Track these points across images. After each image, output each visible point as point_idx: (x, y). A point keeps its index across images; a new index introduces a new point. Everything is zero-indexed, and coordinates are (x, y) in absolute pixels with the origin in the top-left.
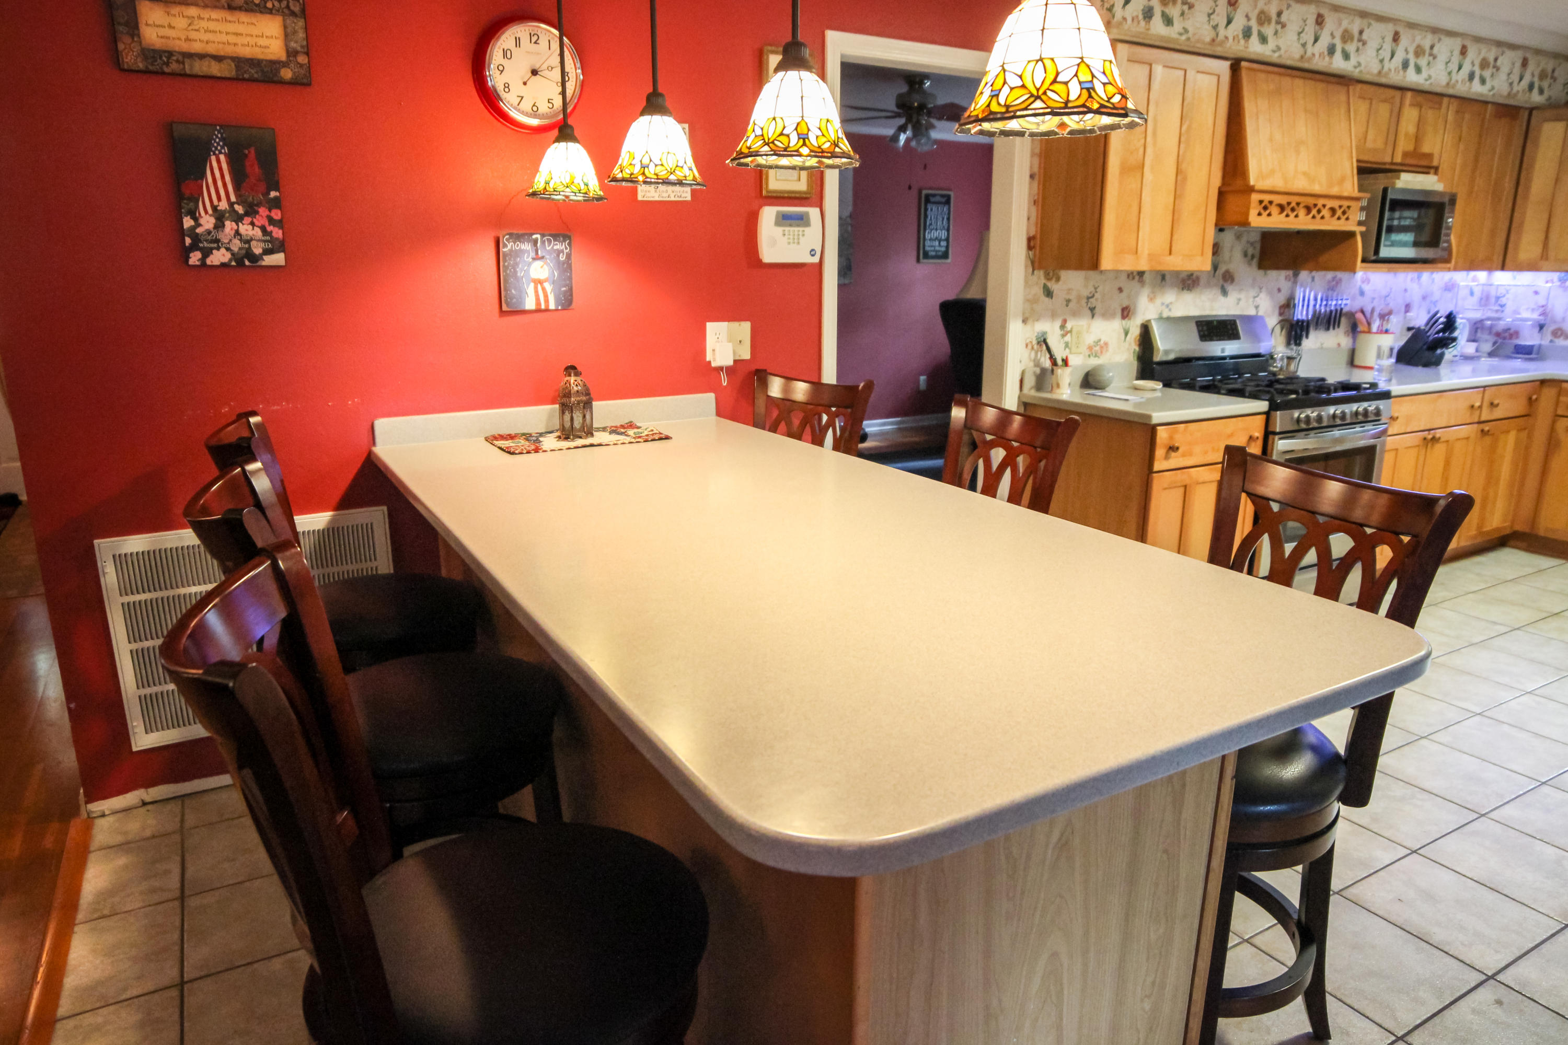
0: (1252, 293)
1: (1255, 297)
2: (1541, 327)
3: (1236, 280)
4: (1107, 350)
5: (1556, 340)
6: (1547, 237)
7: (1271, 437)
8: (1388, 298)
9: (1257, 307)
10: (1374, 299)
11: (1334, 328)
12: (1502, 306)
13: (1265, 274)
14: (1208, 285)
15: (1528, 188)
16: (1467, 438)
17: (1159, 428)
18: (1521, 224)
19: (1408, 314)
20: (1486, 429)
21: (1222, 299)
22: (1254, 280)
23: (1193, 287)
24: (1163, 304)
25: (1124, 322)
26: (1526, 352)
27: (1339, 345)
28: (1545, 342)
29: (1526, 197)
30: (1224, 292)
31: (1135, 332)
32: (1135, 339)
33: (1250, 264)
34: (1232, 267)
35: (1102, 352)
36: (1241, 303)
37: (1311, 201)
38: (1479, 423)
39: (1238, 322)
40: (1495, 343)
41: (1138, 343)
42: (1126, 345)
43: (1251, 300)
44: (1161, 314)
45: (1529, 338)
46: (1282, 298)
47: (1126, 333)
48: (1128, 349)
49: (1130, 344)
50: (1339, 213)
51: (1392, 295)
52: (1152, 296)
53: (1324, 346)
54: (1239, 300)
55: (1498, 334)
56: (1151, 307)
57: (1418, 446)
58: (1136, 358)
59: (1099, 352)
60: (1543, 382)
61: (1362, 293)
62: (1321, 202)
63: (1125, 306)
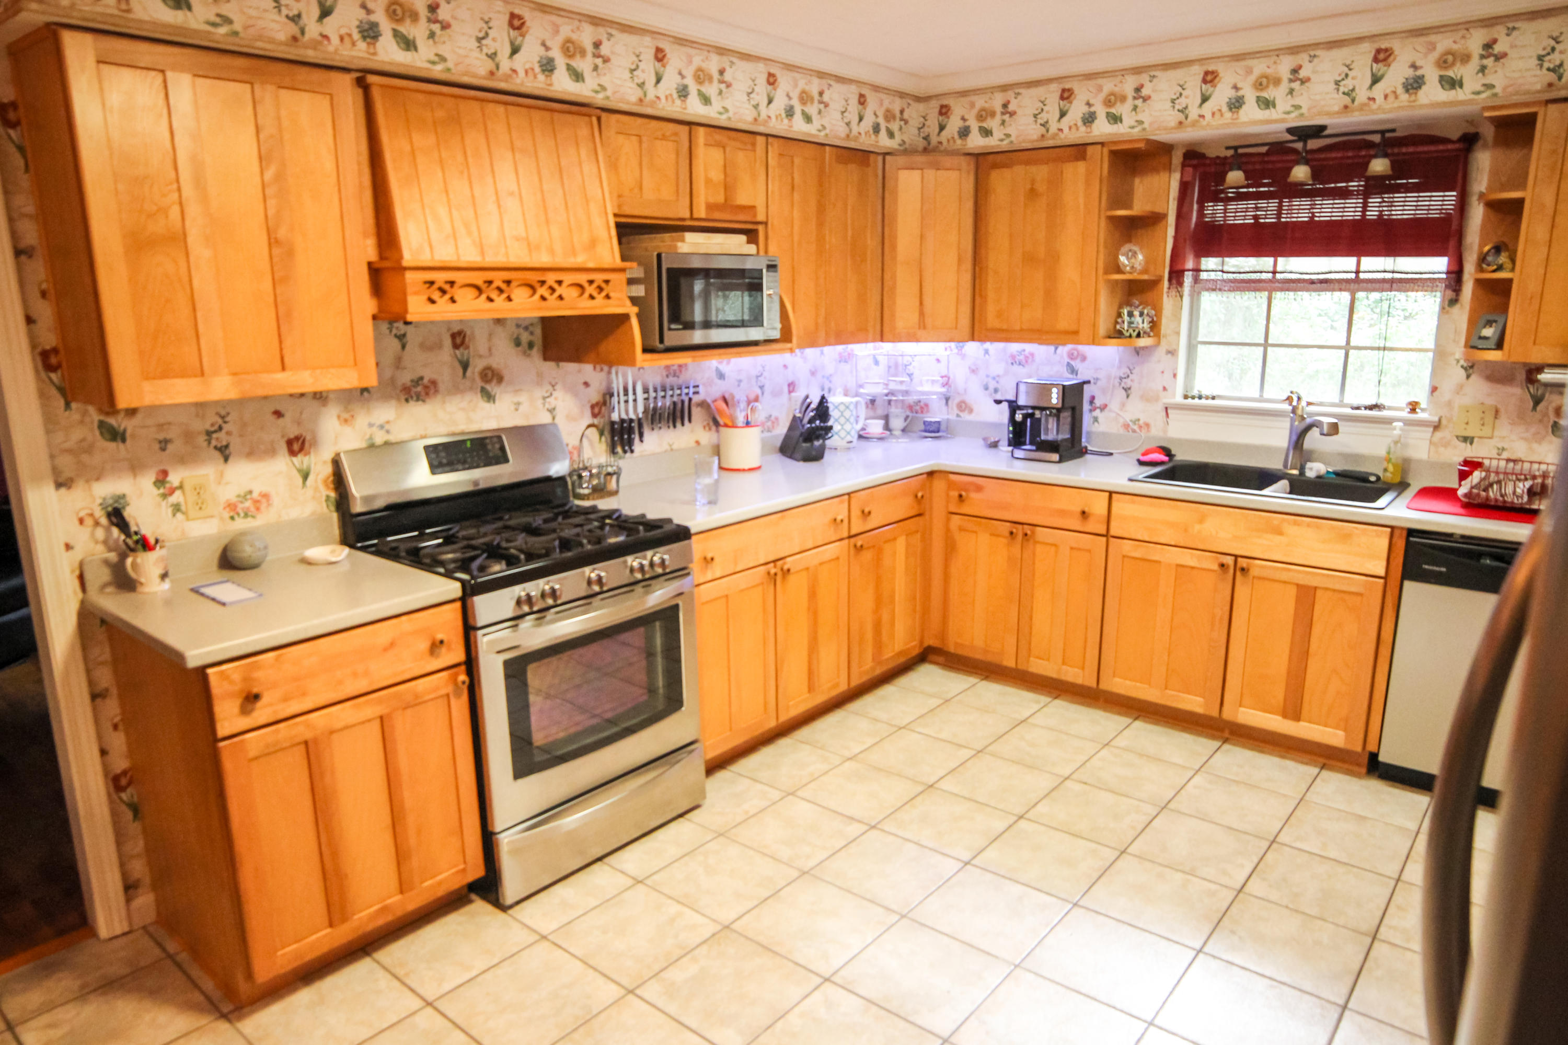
0: (539, 393)
1: (544, 398)
2: (947, 399)
3: (506, 378)
4: (269, 505)
5: (961, 414)
6: (921, 303)
7: (472, 633)
8: (761, 379)
9: (551, 411)
10: (740, 381)
11: (683, 424)
12: (910, 375)
13: (558, 366)
14: (456, 390)
15: (894, 247)
16: (838, 558)
17: (210, 671)
18: (893, 288)
19: (793, 394)
20: (859, 544)
21: (487, 406)
22: (540, 375)
23: (427, 394)
24: (371, 425)
25: (296, 460)
26: (934, 430)
27: (698, 443)
28: (952, 417)
29: (894, 258)
30: (489, 397)
31: (322, 470)
32: (325, 481)
33: (525, 354)
34: (496, 362)
35: (258, 509)
36: (521, 408)
37: (533, 277)
38: (850, 537)
39: (504, 438)
40: (906, 418)
41: (332, 486)
42: (309, 492)
43: (540, 401)
44: (371, 438)
45: (938, 414)
46: (594, 395)
47: (305, 476)
48: (314, 498)
49: (316, 489)
50: (590, 290)
51: (765, 374)
52: (345, 415)
53: (675, 447)
54: (518, 404)
55: (911, 408)
56: (347, 430)
57: (762, 584)
58: (333, 508)
59: (253, 509)
60: (931, 474)
61: (721, 376)
62: (551, 278)
63: (292, 436)
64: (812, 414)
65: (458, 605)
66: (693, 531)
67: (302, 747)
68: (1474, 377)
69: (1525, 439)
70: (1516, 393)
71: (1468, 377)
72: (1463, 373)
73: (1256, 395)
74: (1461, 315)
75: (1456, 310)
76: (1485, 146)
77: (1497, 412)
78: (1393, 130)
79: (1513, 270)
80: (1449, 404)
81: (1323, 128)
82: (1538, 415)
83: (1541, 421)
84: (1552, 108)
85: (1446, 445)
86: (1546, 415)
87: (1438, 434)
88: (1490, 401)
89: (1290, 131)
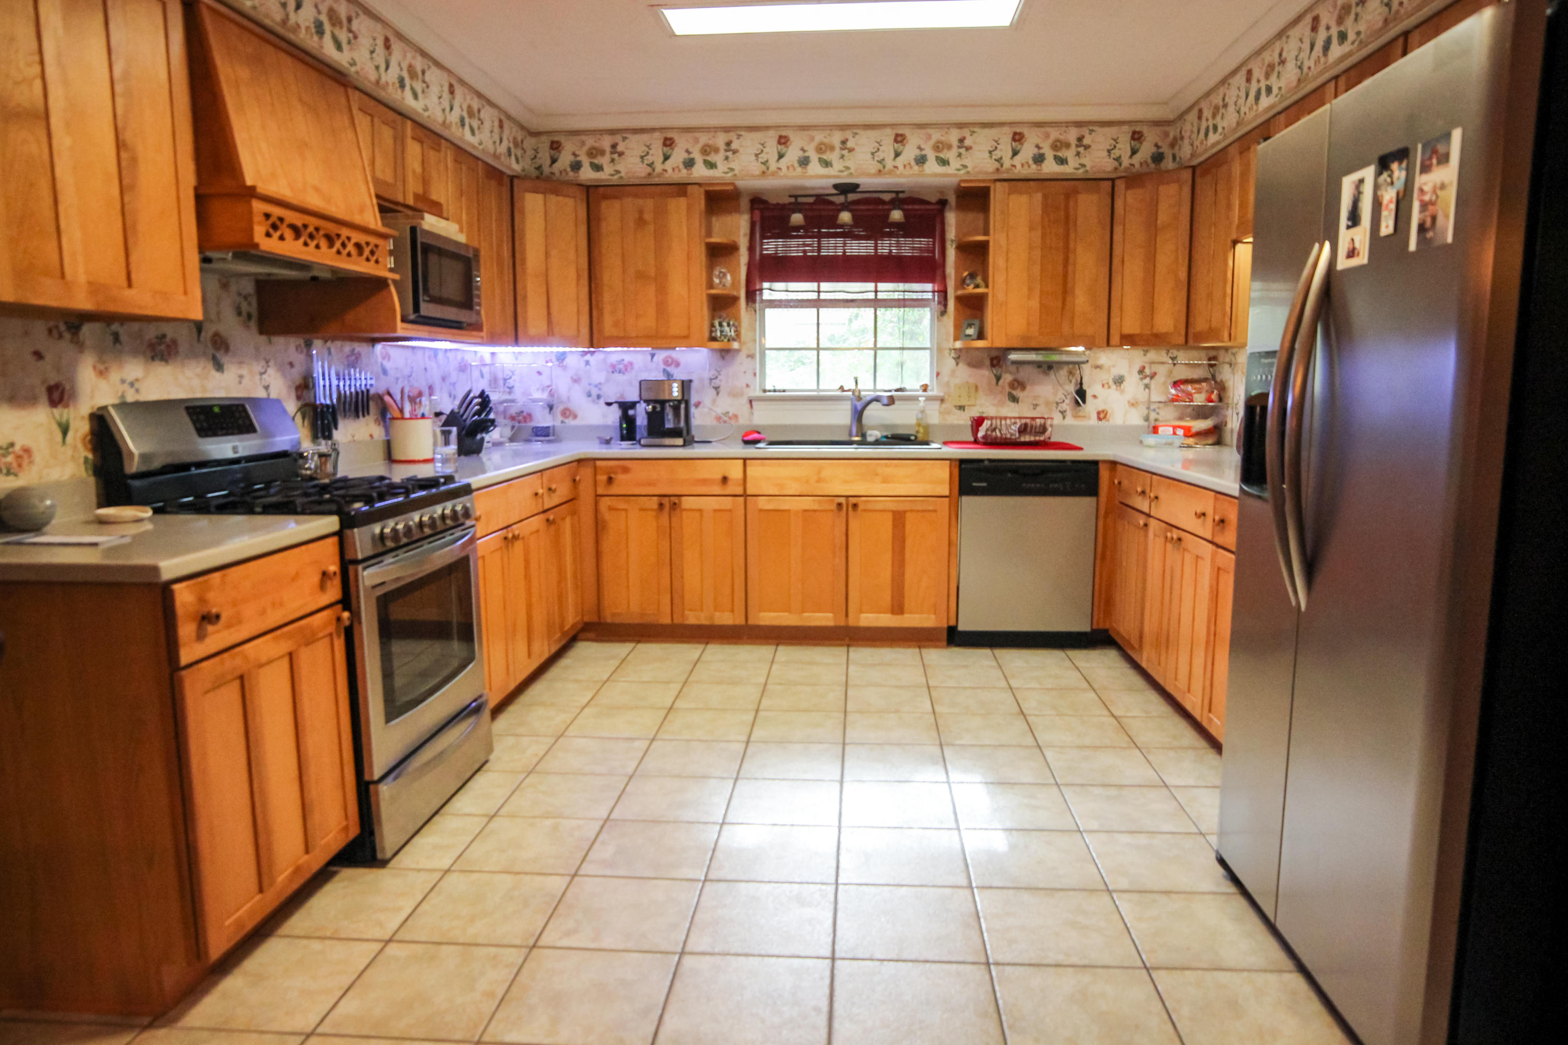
0: (258, 367)
1: (262, 374)
2: (551, 408)
3: (232, 347)
4: (31, 462)
5: (566, 421)
6: (549, 313)
7: (351, 568)
8: (411, 379)
9: (267, 388)
10: (397, 379)
11: (364, 416)
12: (511, 388)
13: (270, 342)
14: (193, 355)
15: (524, 261)
16: (538, 531)
17: (176, 587)
18: (525, 298)
19: (433, 397)
20: (551, 517)
21: (217, 375)
22: (257, 349)
23: (169, 354)
24: (123, 381)
25: (57, 412)
26: (543, 433)
27: (371, 436)
28: (558, 423)
29: (524, 271)
30: (219, 367)
31: (81, 428)
32: (84, 439)
33: (248, 327)
34: (222, 328)
35: (20, 466)
36: (245, 381)
37: (332, 228)
38: (545, 511)
39: (248, 407)
40: (513, 427)
41: (89, 446)
42: (69, 452)
43: (258, 377)
44: (123, 396)
45: (543, 420)
46: (297, 376)
47: (65, 430)
48: (73, 458)
49: (75, 448)
50: (367, 252)
51: (414, 375)
52: (102, 367)
53: (356, 438)
54: (241, 377)
55: (513, 418)
56: (103, 384)
57: (501, 548)
58: (91, 472)
59: (15, 465)
60: (580, 461)
61: (385, 372)
62: (345, 232)
63: (52, 383)
64: (477, 407)
65: (335, 539)
66: (474, 486)
67: (237, 684)
68: (961, 365)
69: (994, 405)
70: (986, 374)
71: (957, 364)
72: (953, 362)
73: (815, 387)
74: (949, 320)
75: (945, 318)
76: (951, 209)
77: (976, 387)
78: (903, 192)
79: (987, 286)
80: (948, 384)
81: (857, 186)
82: (1000, 388)
83: (1001, 392)
84: (998, 184)
85: (949, 413)
86: (1003, 388)
87: (944, 406)
88: (972, 381)
89: (836, 186)
